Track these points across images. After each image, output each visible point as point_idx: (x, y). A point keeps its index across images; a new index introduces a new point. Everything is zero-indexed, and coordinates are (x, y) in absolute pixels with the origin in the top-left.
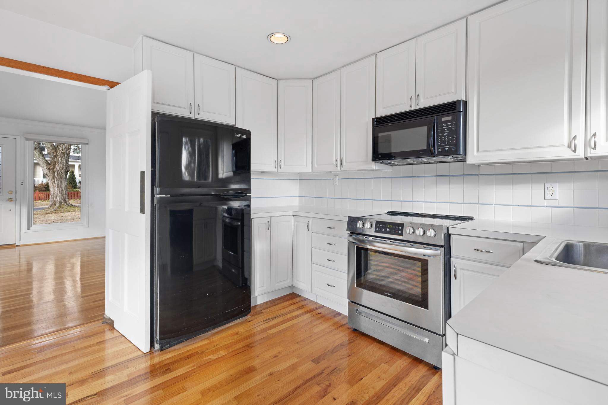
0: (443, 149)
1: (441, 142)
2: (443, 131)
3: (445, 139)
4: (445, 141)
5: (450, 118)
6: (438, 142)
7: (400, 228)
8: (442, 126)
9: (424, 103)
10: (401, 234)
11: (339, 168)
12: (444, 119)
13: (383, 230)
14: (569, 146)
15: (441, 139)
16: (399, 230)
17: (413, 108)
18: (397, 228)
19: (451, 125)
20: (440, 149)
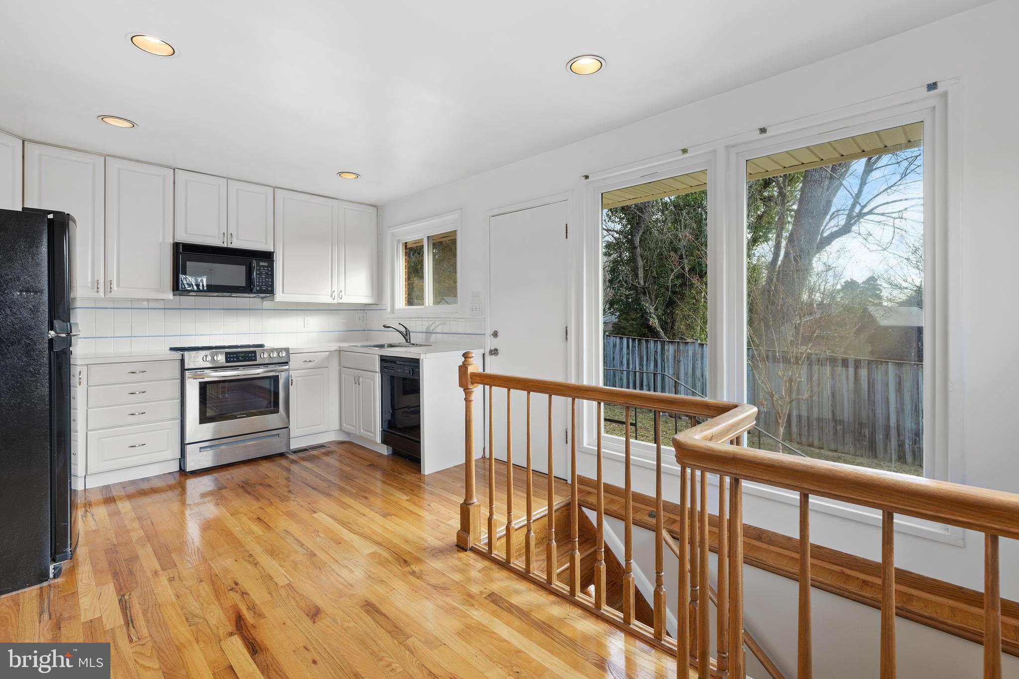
0: (261, 288)
1: (259, 282)
2: (260, 274)
3: (262, 280)
4: (262, 282)
5: (266, 264)
6: (257, 282)
7: (253, 355)
8: (260, 269)
9: (238, 243)
10: (255, 360)
11: (102, 294)
12: (262, 264)
13: (235, 359)
14: (332, 296)
15: (259, 280)
16: (252, 356)
17: (225, 245)
18: (250, 355)
19: (268, 270)
20: (258, 288)
